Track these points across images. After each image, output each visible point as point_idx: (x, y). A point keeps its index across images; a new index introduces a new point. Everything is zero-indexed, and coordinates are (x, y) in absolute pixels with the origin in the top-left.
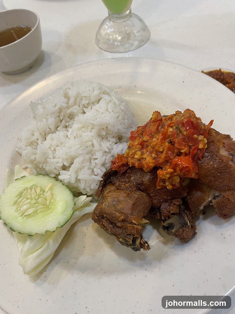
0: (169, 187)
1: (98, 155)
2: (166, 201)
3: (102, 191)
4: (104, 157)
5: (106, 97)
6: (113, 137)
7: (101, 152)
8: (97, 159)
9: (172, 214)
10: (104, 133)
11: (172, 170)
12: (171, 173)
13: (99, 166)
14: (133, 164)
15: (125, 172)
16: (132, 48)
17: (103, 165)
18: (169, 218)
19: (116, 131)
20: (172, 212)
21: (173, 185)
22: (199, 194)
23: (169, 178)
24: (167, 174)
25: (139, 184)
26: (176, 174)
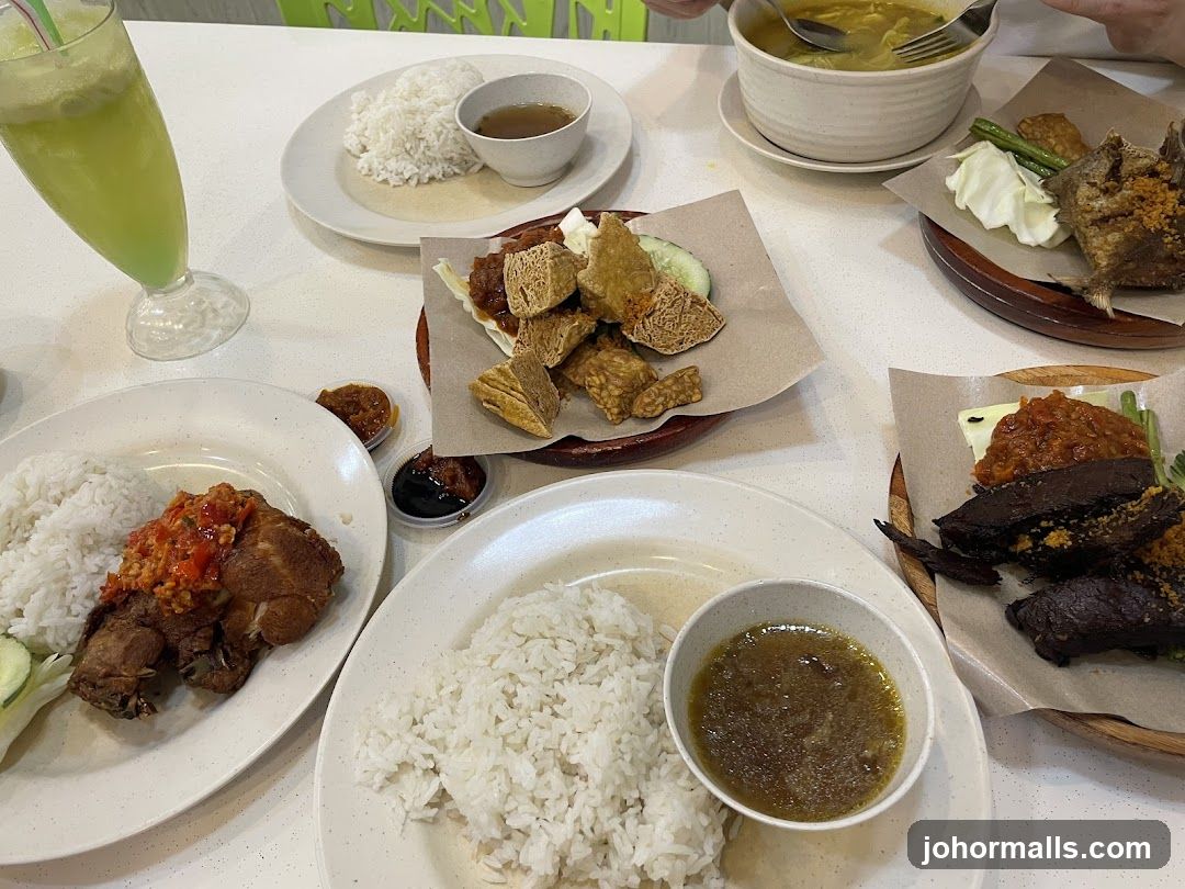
0: (179, 610)
1: (76, 581)
2: (188, 634)
3: (87, 639)
4: (89, 583)
5: (95, 478)
6: (111, 544)
7: (84, 575)
8: (76, 588)
9: (196, 654)
10: (90, 542)
11: (174, 584)
12: (173, 589)
13: (80, 600)
14: (128, 585)
15: (126, 602)
16: (208, 346)
17: (90, 596)
18: (192, 660)
19: (111, 534)
20: (196, 650)
21: (184, 606)
22: (238, 613)
23: (174, 596)
24: (166, 590)
25: (142, 616)
26: (181, 588)
